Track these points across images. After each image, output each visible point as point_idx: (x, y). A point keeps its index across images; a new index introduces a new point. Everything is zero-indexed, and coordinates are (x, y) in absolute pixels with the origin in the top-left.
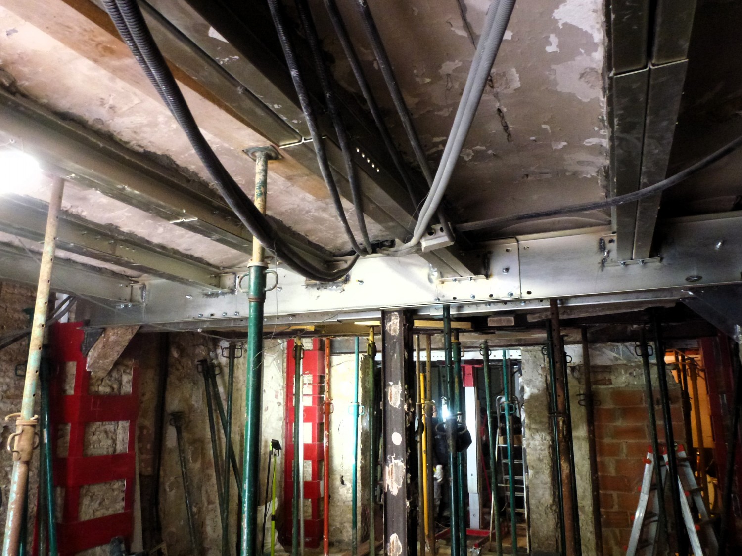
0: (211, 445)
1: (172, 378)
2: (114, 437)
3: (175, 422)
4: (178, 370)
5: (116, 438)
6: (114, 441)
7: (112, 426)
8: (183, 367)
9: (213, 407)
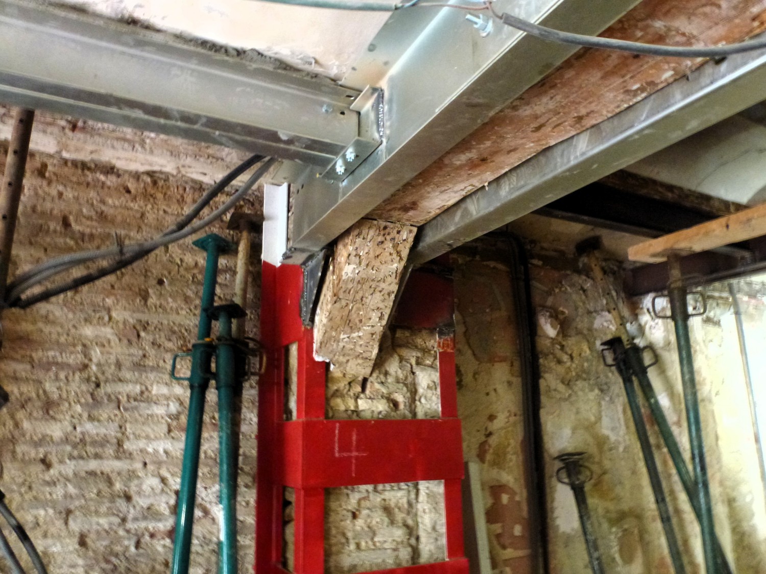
0: (658, 526)
1: (550, 381)
2: (410, 522)
3: (569, 476)
4: (559, 362)
5: (417, 524)
6: (411, 531)
7: (400, 494)
8: (572, 357)
9: (652, 440)
